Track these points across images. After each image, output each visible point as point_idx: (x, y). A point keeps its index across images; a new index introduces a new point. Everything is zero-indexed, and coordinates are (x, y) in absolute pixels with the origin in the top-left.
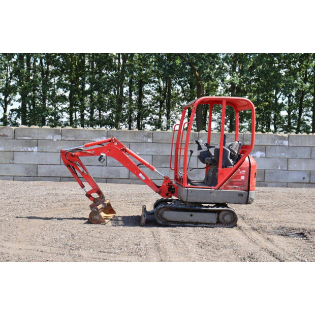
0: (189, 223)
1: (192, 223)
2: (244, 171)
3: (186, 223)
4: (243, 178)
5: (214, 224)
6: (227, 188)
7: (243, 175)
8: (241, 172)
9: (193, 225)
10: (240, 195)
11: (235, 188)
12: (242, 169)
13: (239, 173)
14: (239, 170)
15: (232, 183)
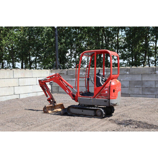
0: (81, 115)
1: (83, 115)
2: (107, 89)
3: (80, 115)
4: (106, 92)
5: (93, 116)
6: (99, 98)
7: (106, 91)
8: (105, 89)
9: (83, 116)
10: (105, 101)
11: (103, 98)
12: (106, 88)
13: (104, 90)
14: (104, 88)
15: (101, 95)
